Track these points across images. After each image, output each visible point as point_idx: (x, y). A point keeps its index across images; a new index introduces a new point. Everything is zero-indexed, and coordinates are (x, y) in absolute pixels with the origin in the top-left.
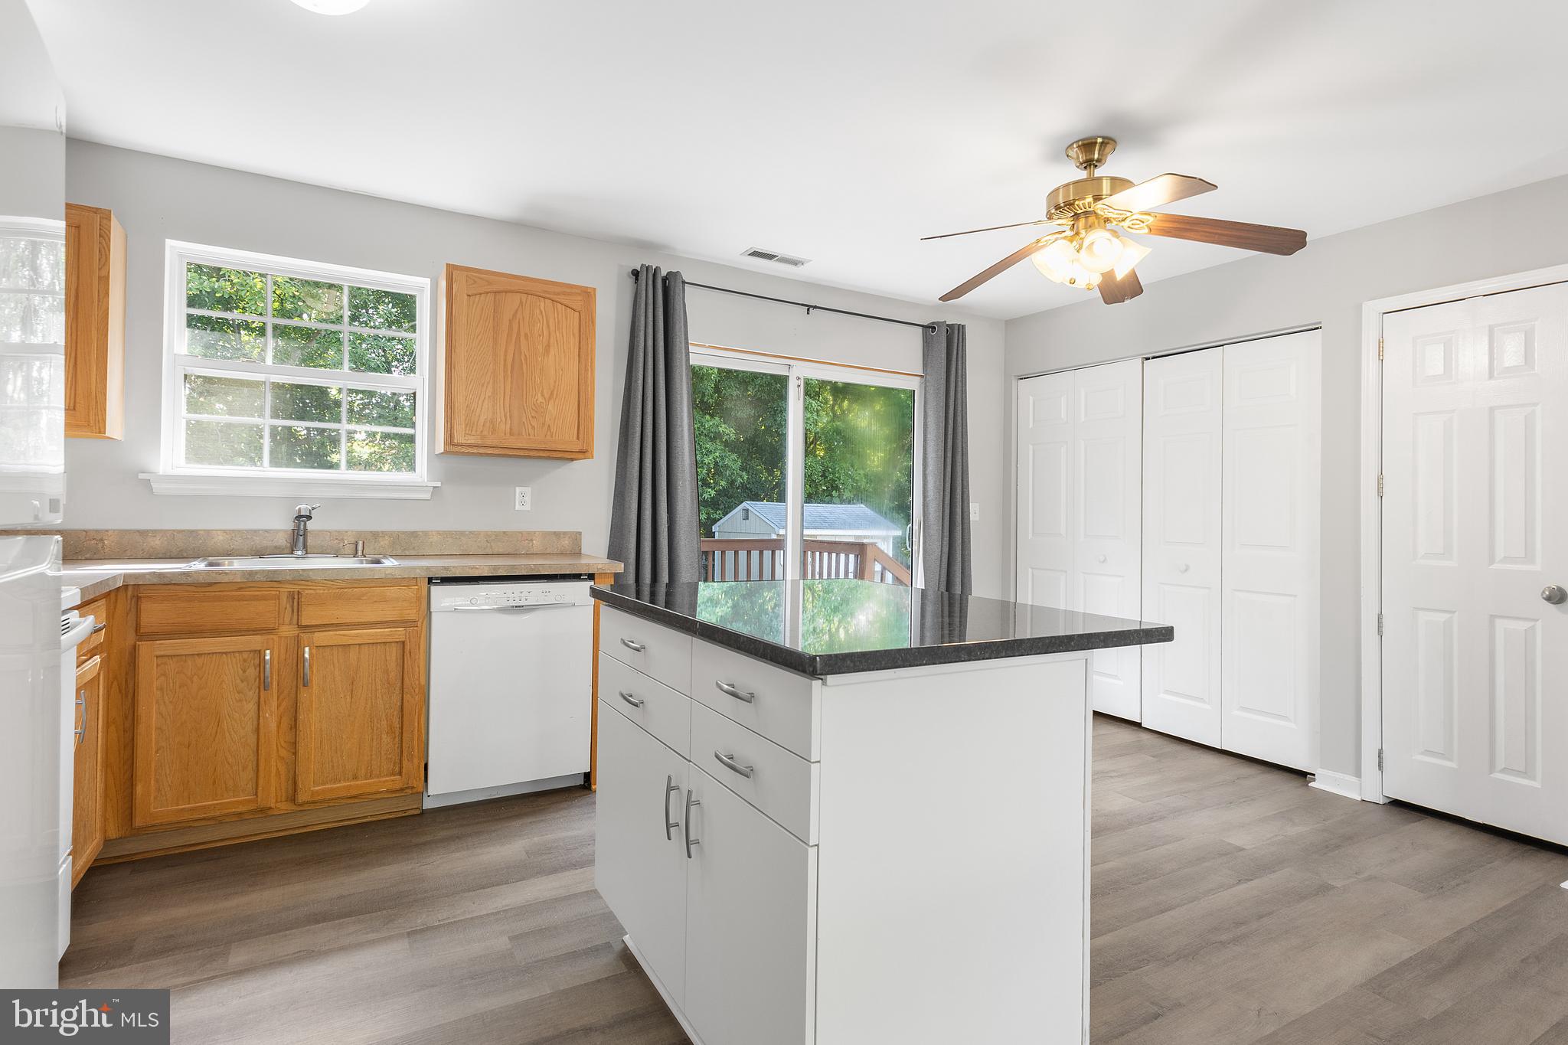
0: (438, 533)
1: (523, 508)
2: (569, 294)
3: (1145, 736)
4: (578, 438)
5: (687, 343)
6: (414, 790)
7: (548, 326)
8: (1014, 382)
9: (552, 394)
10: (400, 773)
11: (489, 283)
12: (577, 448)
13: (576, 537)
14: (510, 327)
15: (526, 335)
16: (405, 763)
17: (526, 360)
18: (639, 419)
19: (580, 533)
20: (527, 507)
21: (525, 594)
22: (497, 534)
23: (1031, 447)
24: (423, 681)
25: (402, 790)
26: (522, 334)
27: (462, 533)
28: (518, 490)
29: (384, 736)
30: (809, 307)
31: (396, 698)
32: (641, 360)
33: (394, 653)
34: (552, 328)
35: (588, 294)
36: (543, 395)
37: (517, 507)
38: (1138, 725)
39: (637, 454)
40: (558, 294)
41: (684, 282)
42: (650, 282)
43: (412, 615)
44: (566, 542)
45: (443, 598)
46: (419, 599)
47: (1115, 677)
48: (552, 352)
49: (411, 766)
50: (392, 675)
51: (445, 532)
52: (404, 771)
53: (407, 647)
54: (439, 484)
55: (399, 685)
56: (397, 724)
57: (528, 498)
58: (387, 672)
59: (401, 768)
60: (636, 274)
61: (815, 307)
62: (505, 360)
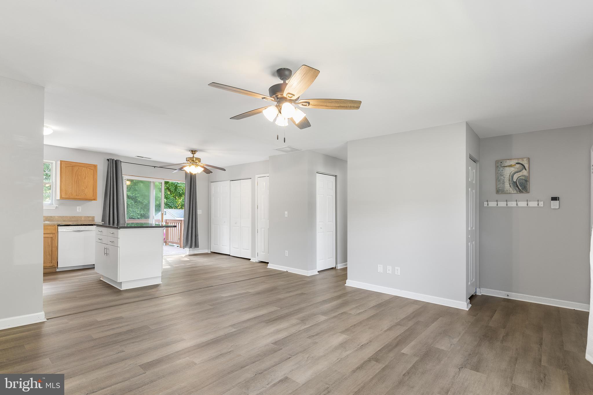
0: (57, 216)
1: (79, 211)
2: (91, 166)
3: (230, 257)
4: (93, 196)
5: (122, 175)
6: (55, 267)
7: (85, 173)
8: (210, 183)
9: (86, 187)
10: (52, 263)
11: (71, 164)
12: (93, 198)
13: (93, 217)
14: (76, 173)
15: (80, 175)
16: (53, 261)
17: (80, 180)
18: (109, 192)
19: (94, 217)
20: (80, 211)
21: (80, 228)
22: (73, 217)
23: (213, 198)
24: (57, 245)
25: (52, 266)
26: (79, 175)
27: (64, 216)
28: (78, 207)
29: (48, 256)
30: (155, 167)
31: (50, 249)
32: (110, 179)
33: (50, 240)
34: (86, 173)
35: (95, 166)
36: (84, 187)
37: (78, 211)
38: (229, 255)
39: (109, 199)
40: (88, 166)
41: (121, 162)
42: (112, 162)
43: (54, 232)
44: (90, 219)
45: (61, 229)
46: (55, 229)
47: (226, 246)
48: (86, 178)
49: (54, 262)
50: (49, 244)
51: (59, 216)
52: (53, 262)
53: (53, 238)
54: (57, 206)
55: (51, 246)
56: (51, 253)
57: (80, 209)
58: (48, 243)
59: (52, 262)
60: (108, 160)
61: (156, 167)
62: (75, 180)
